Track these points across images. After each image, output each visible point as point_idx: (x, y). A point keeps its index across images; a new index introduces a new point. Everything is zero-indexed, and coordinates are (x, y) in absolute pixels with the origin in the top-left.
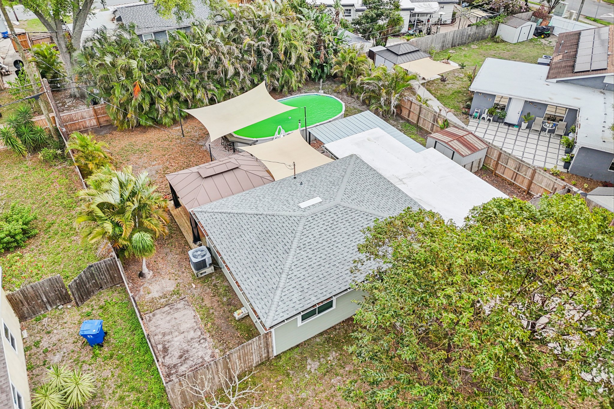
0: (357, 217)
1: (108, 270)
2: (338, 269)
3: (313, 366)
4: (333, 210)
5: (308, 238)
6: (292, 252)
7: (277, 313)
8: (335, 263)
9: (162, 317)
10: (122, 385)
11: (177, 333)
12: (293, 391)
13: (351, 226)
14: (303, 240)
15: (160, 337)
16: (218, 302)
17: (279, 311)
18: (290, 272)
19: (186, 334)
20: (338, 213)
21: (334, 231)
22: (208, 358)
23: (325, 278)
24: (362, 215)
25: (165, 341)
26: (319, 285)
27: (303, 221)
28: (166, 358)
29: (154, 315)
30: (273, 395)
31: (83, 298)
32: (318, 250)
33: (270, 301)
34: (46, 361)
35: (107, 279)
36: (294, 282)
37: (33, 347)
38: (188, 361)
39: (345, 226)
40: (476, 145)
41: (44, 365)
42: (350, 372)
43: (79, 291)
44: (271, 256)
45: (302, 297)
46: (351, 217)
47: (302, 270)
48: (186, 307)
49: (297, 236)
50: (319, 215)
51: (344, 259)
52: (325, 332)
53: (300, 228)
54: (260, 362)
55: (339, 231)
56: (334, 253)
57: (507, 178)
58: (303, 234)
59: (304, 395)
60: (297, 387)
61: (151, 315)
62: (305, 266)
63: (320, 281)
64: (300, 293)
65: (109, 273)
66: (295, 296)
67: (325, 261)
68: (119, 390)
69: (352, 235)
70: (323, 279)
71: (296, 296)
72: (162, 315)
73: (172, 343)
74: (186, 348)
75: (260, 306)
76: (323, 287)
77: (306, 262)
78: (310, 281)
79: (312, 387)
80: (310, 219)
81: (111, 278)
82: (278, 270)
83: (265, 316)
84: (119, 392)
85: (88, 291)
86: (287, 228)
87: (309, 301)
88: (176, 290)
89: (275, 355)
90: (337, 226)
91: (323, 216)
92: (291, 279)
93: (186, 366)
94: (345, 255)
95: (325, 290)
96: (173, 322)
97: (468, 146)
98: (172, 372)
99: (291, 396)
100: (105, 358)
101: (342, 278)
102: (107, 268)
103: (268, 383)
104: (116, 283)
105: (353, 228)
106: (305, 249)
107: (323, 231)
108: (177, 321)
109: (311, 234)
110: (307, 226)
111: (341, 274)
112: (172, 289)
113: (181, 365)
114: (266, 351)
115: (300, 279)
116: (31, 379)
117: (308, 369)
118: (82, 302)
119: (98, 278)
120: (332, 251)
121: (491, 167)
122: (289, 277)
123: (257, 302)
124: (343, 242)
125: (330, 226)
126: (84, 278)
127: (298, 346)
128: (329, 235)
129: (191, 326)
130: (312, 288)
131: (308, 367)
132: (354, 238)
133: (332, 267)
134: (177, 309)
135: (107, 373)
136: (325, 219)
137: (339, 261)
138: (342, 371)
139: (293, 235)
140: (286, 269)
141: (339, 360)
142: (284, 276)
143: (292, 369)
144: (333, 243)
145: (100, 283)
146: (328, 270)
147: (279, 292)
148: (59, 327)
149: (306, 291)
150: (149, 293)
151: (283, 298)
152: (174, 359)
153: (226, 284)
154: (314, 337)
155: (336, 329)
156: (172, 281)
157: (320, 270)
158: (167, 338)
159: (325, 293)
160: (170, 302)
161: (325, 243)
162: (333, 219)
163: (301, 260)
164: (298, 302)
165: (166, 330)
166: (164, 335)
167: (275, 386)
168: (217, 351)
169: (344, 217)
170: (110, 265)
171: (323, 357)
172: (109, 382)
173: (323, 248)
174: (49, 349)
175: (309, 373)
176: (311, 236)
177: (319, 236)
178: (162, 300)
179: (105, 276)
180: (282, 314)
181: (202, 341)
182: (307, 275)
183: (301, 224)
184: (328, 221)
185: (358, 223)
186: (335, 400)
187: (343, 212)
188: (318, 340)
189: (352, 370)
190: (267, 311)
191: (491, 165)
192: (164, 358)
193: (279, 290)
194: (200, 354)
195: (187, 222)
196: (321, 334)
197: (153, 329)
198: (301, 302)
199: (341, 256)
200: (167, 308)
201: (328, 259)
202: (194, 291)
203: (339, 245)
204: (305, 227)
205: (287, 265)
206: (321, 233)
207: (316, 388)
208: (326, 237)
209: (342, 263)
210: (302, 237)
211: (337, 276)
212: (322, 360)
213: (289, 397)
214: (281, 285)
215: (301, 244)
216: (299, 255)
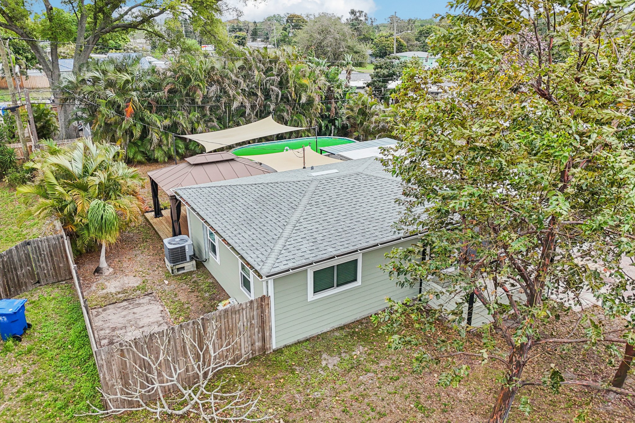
1: (51, 255)
2: (363, 225)
3: (330, 361)
4: (353, 177)
5: (322, 197)
6: (301, 208)
7: (278, 261)
8: (359, 220)
9: (115, 312)
10: (35, 382)
11: (133, 328)
12: (301, 389)
14: (314, 199)
15: (108, 332)
16: (197, 297)
17: (282, 259)
18: (298, 225)
20: (360, 180)
23: (346, 232)
25: (113, 336)
26: (337, 238)
27: (315, 183)
29: (104, 310)
30: (270, 395)
31: (10, 290)
32: (336, 207)
33: (269, 250)
35: (48, 271)
36: (303, 233)
42: (387, 368)
43: (6, 276)
44: (272, 213)
45: (314, 248)
46: (377, 183)
47: (314, 224)
48: (152, 302)
49: (307, 195)
50: (335, 179)
51: (370, 217)
52: (347, 326)
53: (311, 189)
54: (251, 357)
56: (357, 211)
58: (315, 193)
59: (318, 395)
60: (307, 385)
61: (100, 310)
62: (318, 220)
63: (339, 234)
64: (312, 244)
65: (52, 260)
66: (305, 246)
67: (345, 217)
68: (28, 389)
70: (343, 233)
72: (116, 310)
75: (254, 256)
76: (343, 240)
77: (320, 216)
78: (325, 234)
79: (331, 385)
80: (324, 182)
81: (54, 269)
82: (281, 223)
83: (261, 264)
84: (29, 392)
85: (18, 281)
86: (294, 190)
87: (324, 252)
88: (141, 286)
89: (274, 347)
91: (341, 181)
92: (299, 231)
95: (346, 242)
96: (130, 317)
99: (297, 396)
100: (20, 353)
101: (369, 232)
102: (50, 251)
103: (262, 381)
104: (60, 279)
106: (318, 206)
107: (341, 193)
108: (136, 316)
109: (325, 194)
110: (321, 188)
111: (367, 230)
112: (136, 285)
114: (260, 335)
115: (311, 231)
117: (324, 365)
118: (7, 295)
119: (36, 264)
120: (353, 209)
122: (296, 228)
123: (250, 252)
125: (351, 189)
126: (16, 259)
127: (307, 340)
128: (349, 196)
129: (156, 320)
130: (328, 240)
131: (324, 363)
133: (356, 223)
134: (139, 304)
135: (17, 369)
136: (343, 183)
138: (374, 367)
139: (302, 194)
140: (293, 222)
141: (369, 354)
142: (289, 227)
143: (299, 365)
145: (38, 274)
146: (350, 225)
147: (281, 241)
149: (320, 242)
150: (103, 289)
151: (288, 247)
153: (211, 281)
154: (333, 331)
155: (362, 323)
156: (137, 278)
158: (118, 332)
159: (346, 246)
160: (131, 297)
162: (353, 183)
163: (313, 215)
164: (309, 252)
165: (118, 325)
166: (114, 329)
167: (273, 384)
169: (367, 183)
170: (55, 247)
171: (345, 352)
172: (16, 380)
175: (325, 369)
176: (325, 196)
177: (337, 196)
178: (120, 295)
179: (47, 265)
180: (285, 262)
182: (321, 228)
183: (313, 186)
184: (347, 185)
186: (366, 400)
187: (366, 179)
188: (337, 334)
189: (389, 366)
193: (283, 239)
195: (168, 227)
196: (341, 328)
198: (313, 251)
199: (366, 214)
200: (124, 303)
201: (349, 215)
202: (166, 288)
204: (318, 188)
205: (294, 218)
206: (339, 194)
207: (336, 387)
208: (346, 197)
209: (368, 220)
210: (314, 196)
211: (363, 231)
212: (343, 355)
213: (294, 397)
214: (285, 235)
215: (313, 202)
216: (310, 210)
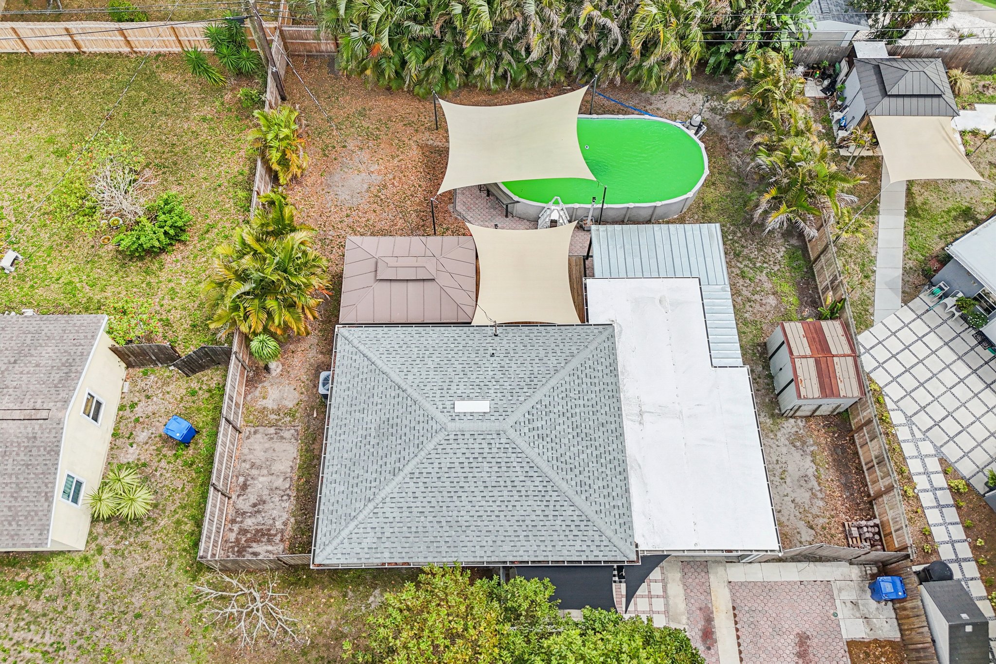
0: (515, 464)
1: (226, 354)
2: (440, 529)
4: (490, 437)
5: (431, 466)
6: (399, 478)
7: (335, 552)
8: (442, 519)
9: (262, 440)
10: (186, 506)
11: (265, 472)
13: (498, 474)
14: (423, 466)
15: (248, 466)
17: (339, 550)
18: (381, 505)
19: (274, 477)
20: (493, 445)
21: (471, 470)
22: (279, 525)
23: (417, 535)
24: (524, 464)
25: (249, 475)
26: (404, 540)
27: (441, 436)
28: (241, 498)
29: (255, 433)
30: (316, 610)
31: (194, 370)
32: (433, 490)
33: (337, 531)
34: (131, 434)
36: (377, 520)
37: (128, 408)
38: (258, 516)
39: (489, 470)
40: (841, 385)
41: (129, 438)
43: (189, 366)
44: (375, 467)
45: (374, 546)
46: (507, 460)
47: (396, 509)
48: (293, 440)
49: (419, 456)
50: (467, 436)
51: (456, 519)
53: (430, 446)
55: (477, 475)
56: (450, 504)
57: (862, 458)
58: (429, 456)
61: (253, 430)
62: (404, 505)
63: (409, 535)
64: (375, 540)
66: (368, 540)
67: (431, 510)
68: (180, 511)
69: (490, 489)
70: (414, 535)
71: (370, 540)
72: (263, 438)
73: (256, 482)
74: (264, 498)
75: (324, 530)
76: (407, 545)
77: (409, 500)
78: (396, 530)
80: (452, 437)
82: (370, 494)
83: (322, 547)
84: (180, 514)
85: (201, 366)
86: (417, 435)
87: (379, 555)
88: (293, 409)
90: (479, 465)
91: (471, 441)
92: (376, 515)
93: (253, 520)
94: (462, 513)
95: (407, 550)
96: (269, 454)
97: (827, 380)
98: (238, 519)
99: (333, 622)
100: (185, 463)
101: (438, 545)
102: (224, 352)
103: (320, 592)
105: (499, 479)
106: (418, 480)
107: (457, 464)
108: (274, 454)
109: (439, 461)
110: (441, 447)
111: (439, 539)
112: (291, 406)
113: (250, 517)
115: (386, 520)
116: (112, 448)
117: (369, 602)
118: (193, 373)
119: (215, 357)
120: (449, 499)
121: (854, 423)
122: (375, 511)
123: (325, 522)
124: (472, 494)
125: (471, 460)
126: (195, 357)
128: (460, 474)
129: (285, 470)
130: (392, 540)
131: (371, 599)
132: (491, 494)
133: (435, 524)
134: (282, 438)
135: (179, 483)
136: (471, 446)
137: (449, 519)
139: (416, 450)
140: (378, 499)
142: (371, 506)
143: (353, 591)
144: (457, 489)
145: (217, 360)
146: (428, 525)
147: (352, 525)
148: (160, 395)
149: (384, 539)
150: (264, 398)
151: (354, 536)
152: (248, 504)
156: (296, 392)
157: (417, 519)
159: (404, 555)
160: (280, 423)
161: (447, 484)
162: (481, 451)
163: (404, 494)
164: (366, 550)
165: (258, 461)
166: (253, 465)
167: (324, 600)
168: (292, 520)
169: (497, 455)
172: (176, 496)
173: (441, 489)
174: (141, 420)
175: (368, 606)
176: (436, 465)
177: (447, 470)
178: (273, 417)
179: (223, 357)
180: (339, 556)
181: (285, 498)
182: (398, 519)
183: (436, 440)
184: (473, 451)
185: (510, 474)
187: (502, 446)
190: (327, 543)
191: (856, 420)
192: (239, 496)
193: (356, 522)
194: (275, 513)
197: (246, 451)
198: (370, 551)
199: (455, 513)
200: (272, 430)
201: (438, 508)
202: (311, 425)
203: (464, 495)
204: (438, 446)
205: (383, 494)
206: (452, 465)
208: (456, 475)
209: (450, 524)
210: (425, 460)
211: (433, 539)
213: (330, 623)
214: (361, 517)
215: (418, 471)
216: (406, 485)
